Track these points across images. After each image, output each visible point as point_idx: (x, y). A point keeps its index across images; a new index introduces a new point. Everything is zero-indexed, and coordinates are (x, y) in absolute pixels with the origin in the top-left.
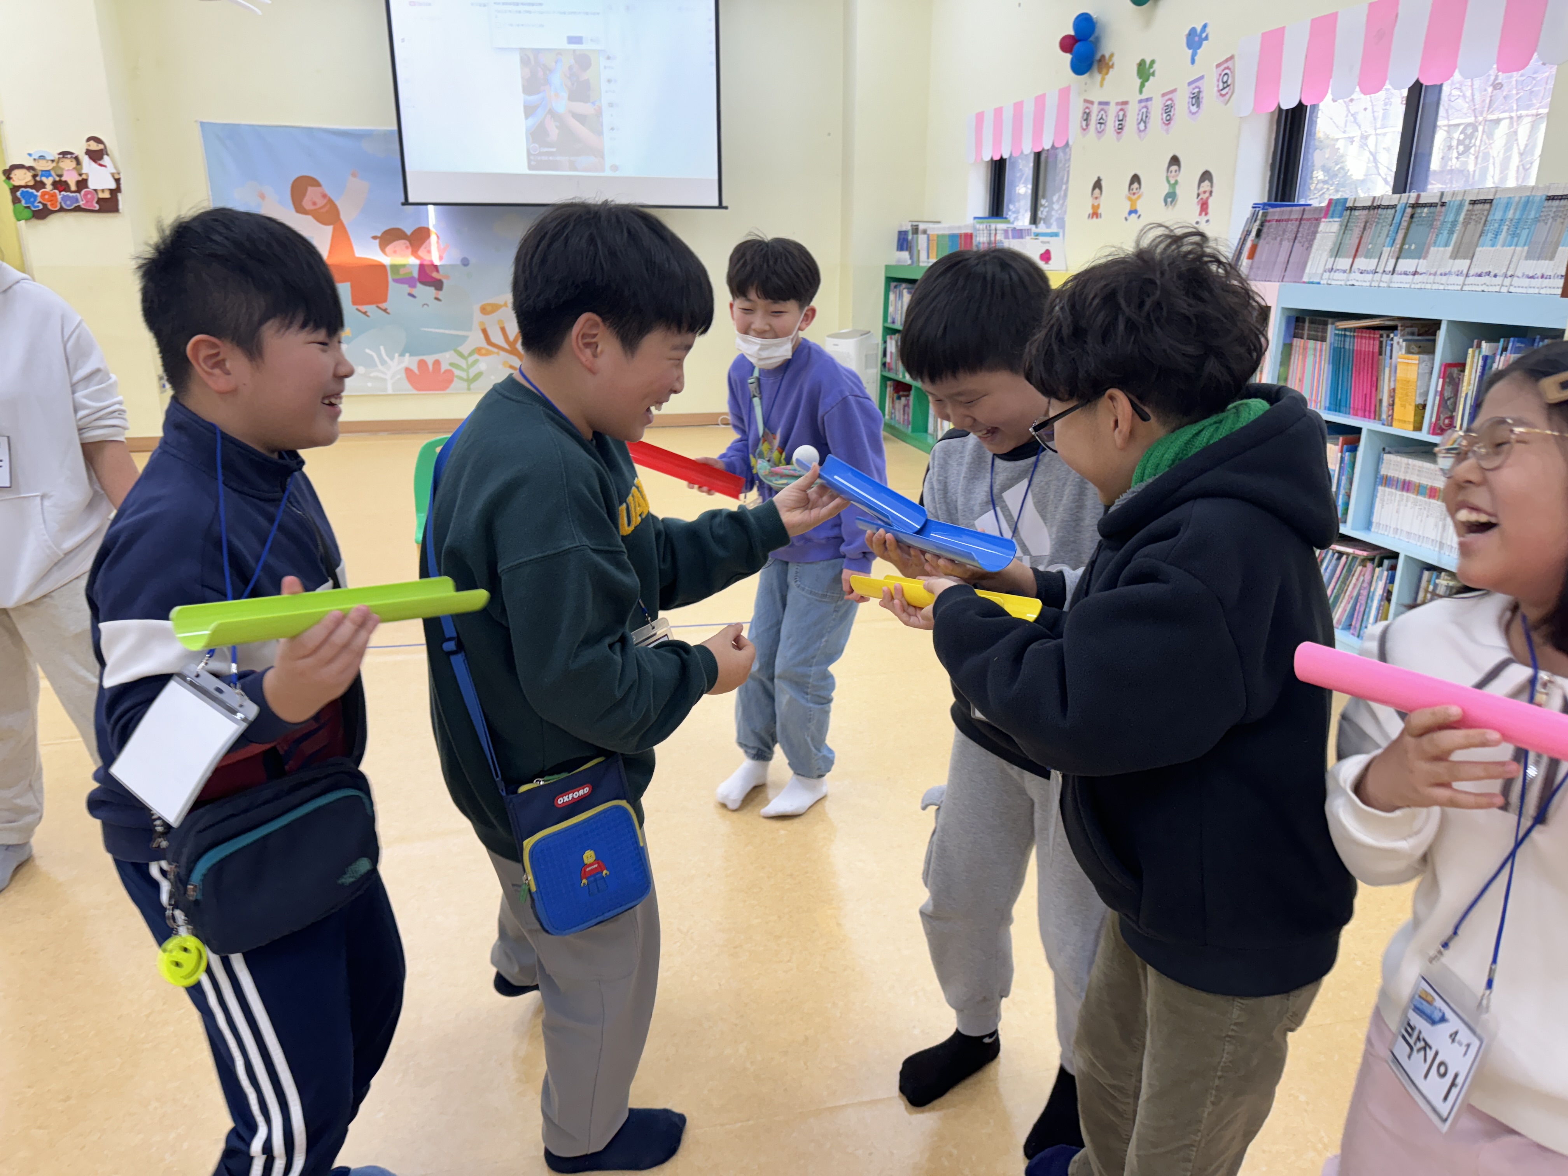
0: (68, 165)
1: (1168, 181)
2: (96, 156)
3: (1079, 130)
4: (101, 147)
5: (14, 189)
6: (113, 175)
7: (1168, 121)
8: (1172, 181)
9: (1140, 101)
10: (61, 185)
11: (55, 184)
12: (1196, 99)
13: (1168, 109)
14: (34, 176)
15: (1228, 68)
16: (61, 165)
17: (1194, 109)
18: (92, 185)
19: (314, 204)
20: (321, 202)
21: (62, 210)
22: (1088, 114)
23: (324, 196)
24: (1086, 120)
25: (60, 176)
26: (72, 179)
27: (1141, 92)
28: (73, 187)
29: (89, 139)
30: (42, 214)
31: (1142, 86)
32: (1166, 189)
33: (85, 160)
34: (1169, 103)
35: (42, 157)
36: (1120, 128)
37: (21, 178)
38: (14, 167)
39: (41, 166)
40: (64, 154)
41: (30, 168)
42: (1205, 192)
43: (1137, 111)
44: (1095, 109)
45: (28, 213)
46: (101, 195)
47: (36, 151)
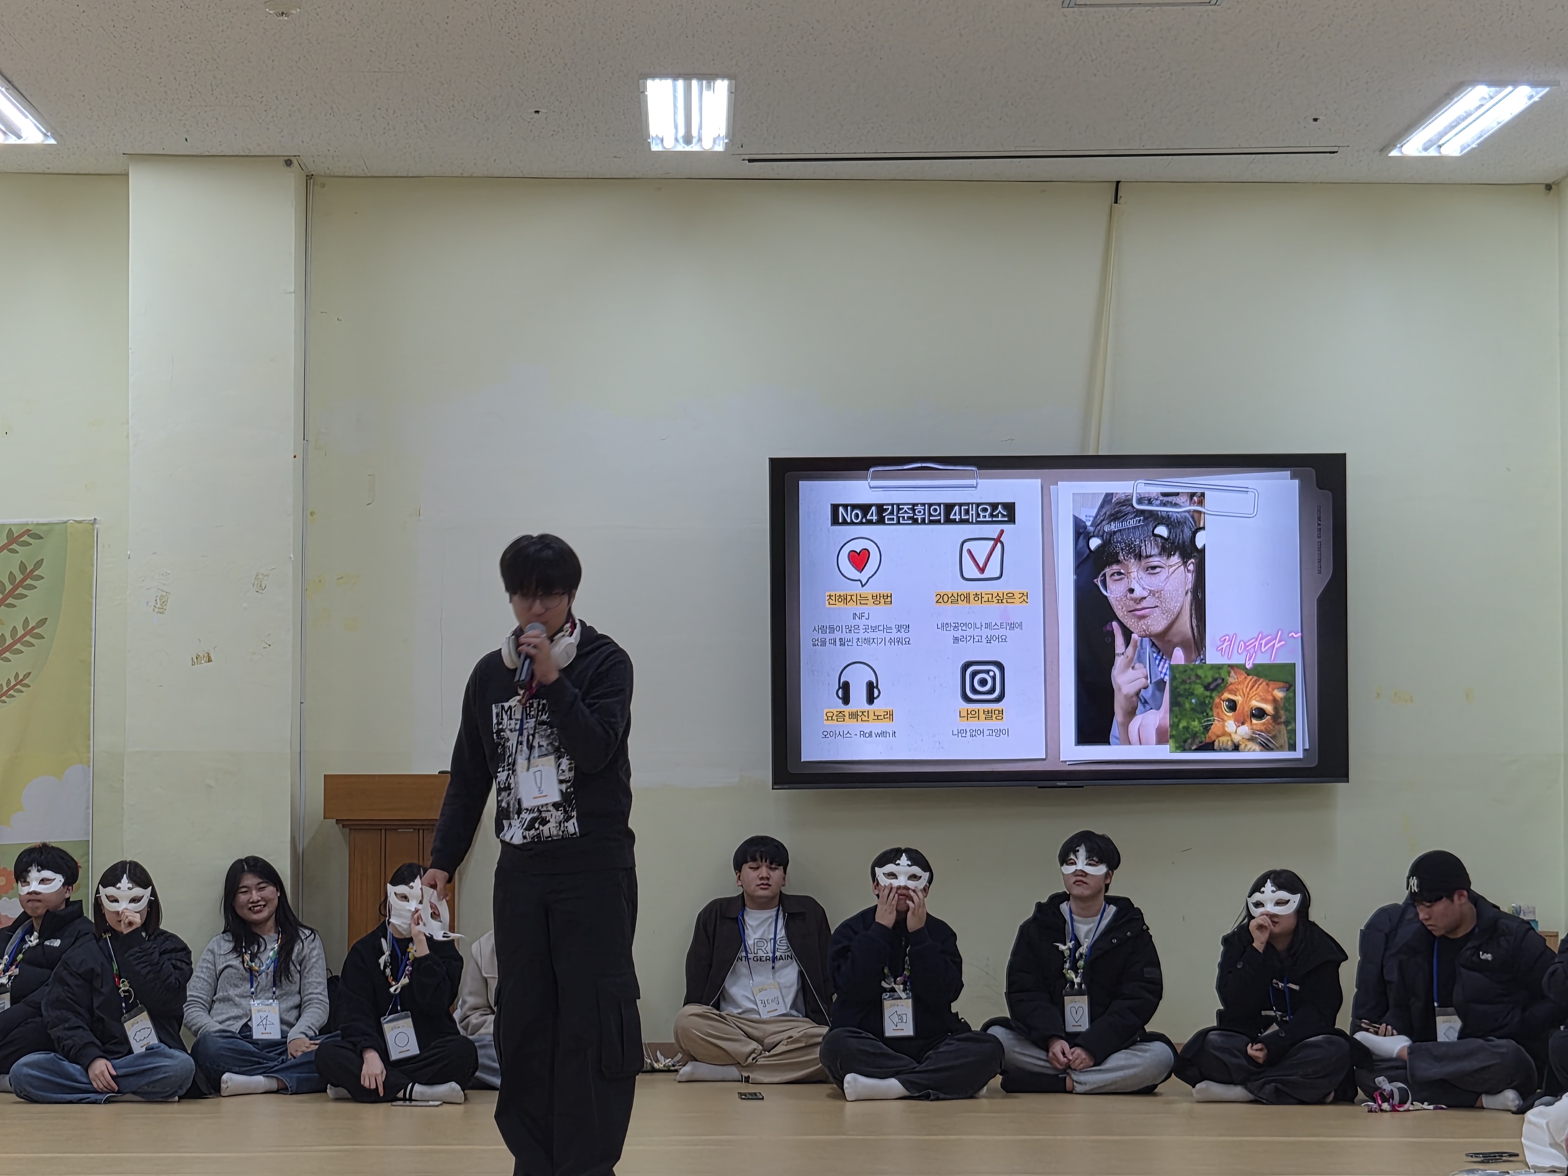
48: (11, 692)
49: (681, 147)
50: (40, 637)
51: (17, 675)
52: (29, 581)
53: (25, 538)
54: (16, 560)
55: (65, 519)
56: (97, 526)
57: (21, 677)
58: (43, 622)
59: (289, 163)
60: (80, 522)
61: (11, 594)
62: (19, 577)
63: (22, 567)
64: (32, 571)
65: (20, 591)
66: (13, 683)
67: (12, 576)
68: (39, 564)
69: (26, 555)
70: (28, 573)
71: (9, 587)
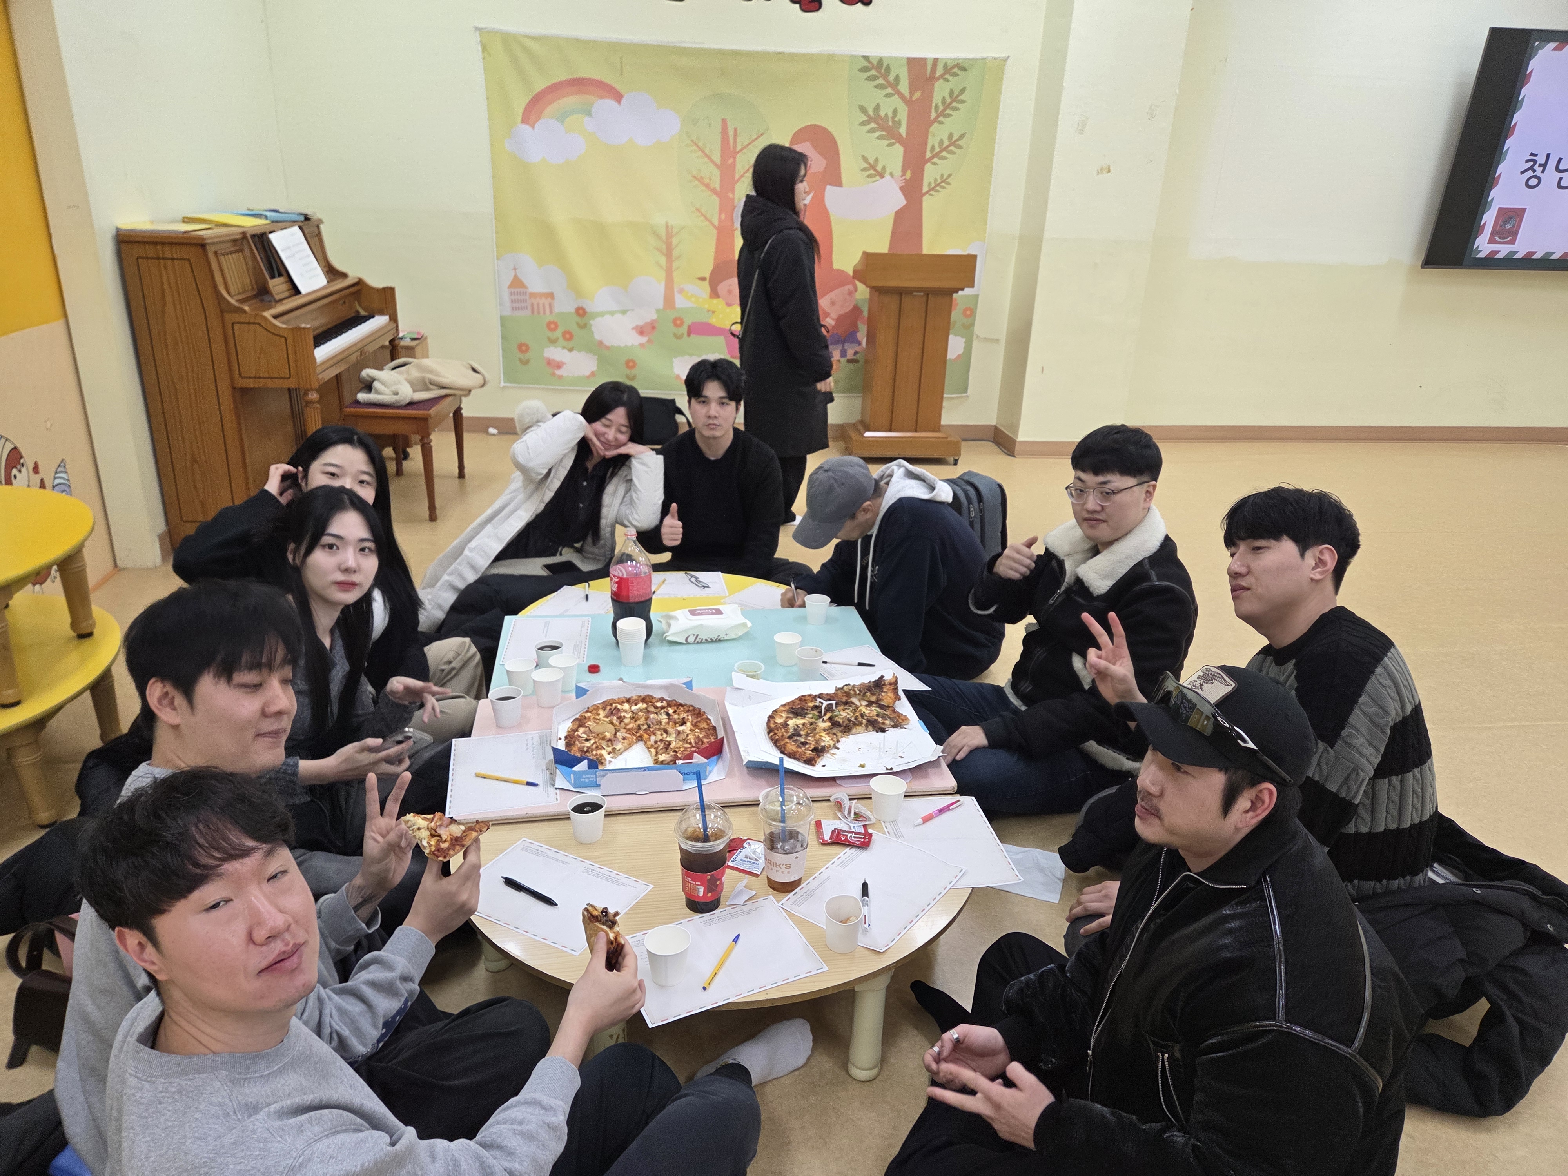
48: (938, 188)
50: (959, 147)
51: (942, 176)
52: (954, 104)
53: (955, 70)
54: (947, 87)
55: (985, 55)
56: (1009, 62)
57: (945, 177)
58: (963, 136)
60: (995, 59)
61: (942, 114)
62: (948, 100)
63: (951, 92)
64: (958, 96)
65: (948, 111)
66: (939, 181)
67: (943, 100)
68: (963, 91)
69: (954, 83)
70: (955, 98)
71: (941, 108)
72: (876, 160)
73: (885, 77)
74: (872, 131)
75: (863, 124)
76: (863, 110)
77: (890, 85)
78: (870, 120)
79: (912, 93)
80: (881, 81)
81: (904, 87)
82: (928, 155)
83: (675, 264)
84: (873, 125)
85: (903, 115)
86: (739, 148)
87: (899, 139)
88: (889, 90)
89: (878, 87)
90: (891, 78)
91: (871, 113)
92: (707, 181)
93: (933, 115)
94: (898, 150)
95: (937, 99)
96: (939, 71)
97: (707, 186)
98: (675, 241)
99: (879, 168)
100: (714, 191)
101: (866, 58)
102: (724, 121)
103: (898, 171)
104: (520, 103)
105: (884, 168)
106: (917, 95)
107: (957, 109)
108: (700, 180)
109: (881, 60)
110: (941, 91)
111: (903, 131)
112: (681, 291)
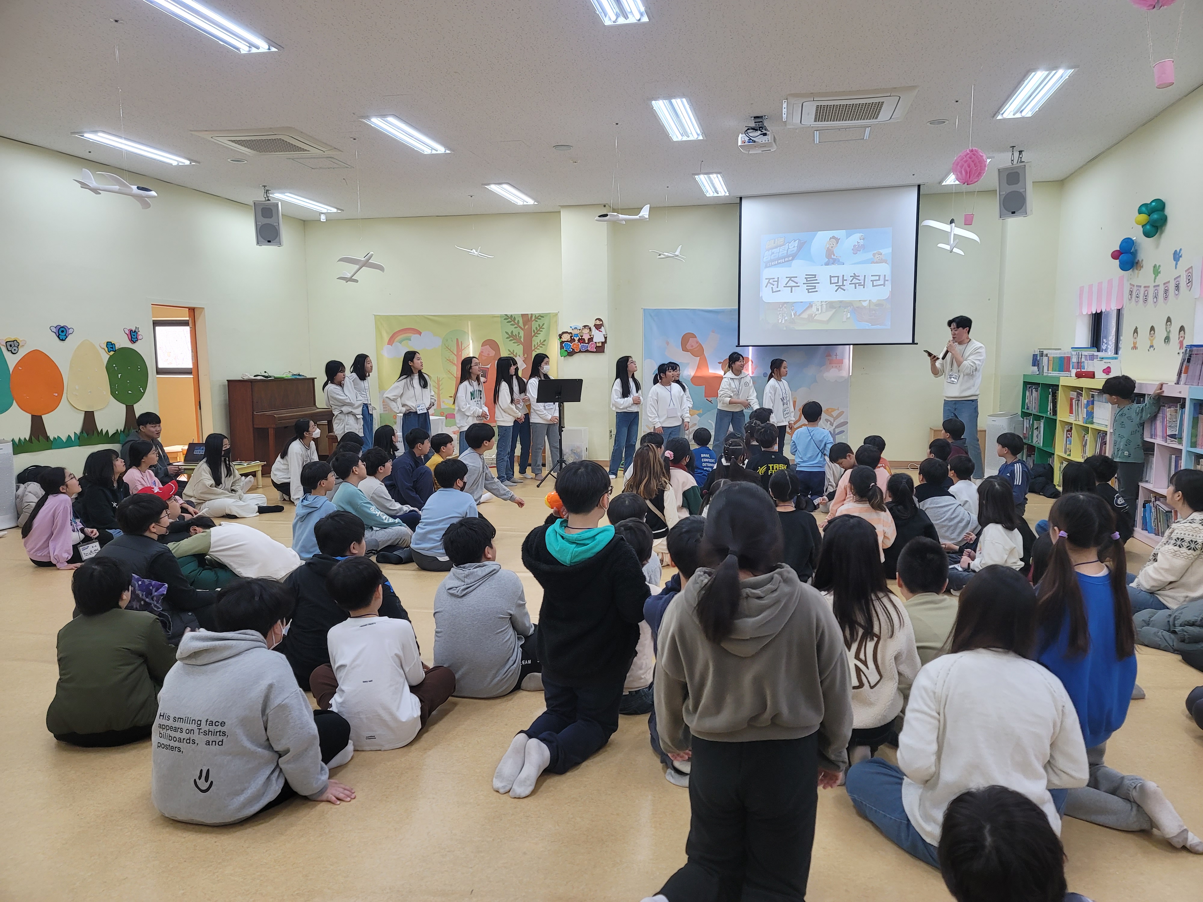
0: (586, 331)
1: (1166, 331)
2: (598, 327)
3: (1128, 300)
4: (601, 322)
5: (562, 343)
6: (604, 335)
7: (1166, 298)
8: (1168, 331)
9: (1154, 286)
10: (581, 340)
11: (579, 340)
12: (1177, 287)
13: (1166, 291)
14: (571, 337)
15: (1189, 273)
16: (583, 331)
17: (1177, 292)
18: (595, 340)
19: (692, 346)
20: (695, 345)
21: (580, 352)
22: (1132, 291)
23: (697, 342)
24: (1131, 295)
25: (582, 336)
26: (586, 337)
27: (1155, 282)
28: (587, 342)
29: (596, 320)
30: (571, 354)
31: (1155, 278)
32: (1165, 335)
33: (593, 329)
34: (1166, 288)
35: (576, 328)
36: (1146, 300)
37: (566, 337)
38: (563, 333)
39: (575, 332)
40: (585, 326)
41: (571, 333)
42: (1182, 337)
43: (1153, 292)
44: (1135, 289)
45: (566, 353)
46: (598, 345)
47: (573, 325)
49: (716, 195)
50: (544, 345)
52: (541, 329)
53: (540, 317)
54: (537, 323)
55: (550, 311)
56: (558, 313)
58: (545, 341)
59: (605, 206)
60: (554, 312)
61: (537, 333)
63: (539, 325)
65: (539, 332)
67: (536, 328)
68: (543, 324)
69: (540, 322)
70: (541, 327)
71: (536, 331)
72: (513, 351)
73: (514, 322)
74: (511, 340)
75: (507, 338)
76: (507, 333)
77: (516, 324)
78: (510, 337)
79: (524, 327)
80: (512, 323)
81: (521, 324)
82: (533, 348)
83: (441, 392)
84: (511, 338)
85: (522, 334)
86: (463, 348)
87: (521, 343)
88: (516, 326)
89: (512, 325)
90: (516, 321)
91: (510, 334)
92: (452, 361)
93: (533, 334)
94: (521, 347)
95: (534, 328)
96: (533, 318)
97: (452, 362)
98: (440, 383)
99: (515, 354)
100: (454, 364)
101: (506, 315)
102: (457, 340)
103: (522, 355)
104: (386, 338)
105: (516, 353)
106: (527, 327)
107: (542, 331)
108: (450, 360)
109: (511, 316)
110: (535, 325)
111: (522, 340)
112: (443, 402)
